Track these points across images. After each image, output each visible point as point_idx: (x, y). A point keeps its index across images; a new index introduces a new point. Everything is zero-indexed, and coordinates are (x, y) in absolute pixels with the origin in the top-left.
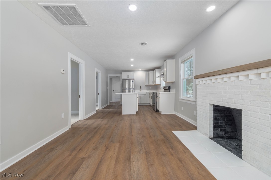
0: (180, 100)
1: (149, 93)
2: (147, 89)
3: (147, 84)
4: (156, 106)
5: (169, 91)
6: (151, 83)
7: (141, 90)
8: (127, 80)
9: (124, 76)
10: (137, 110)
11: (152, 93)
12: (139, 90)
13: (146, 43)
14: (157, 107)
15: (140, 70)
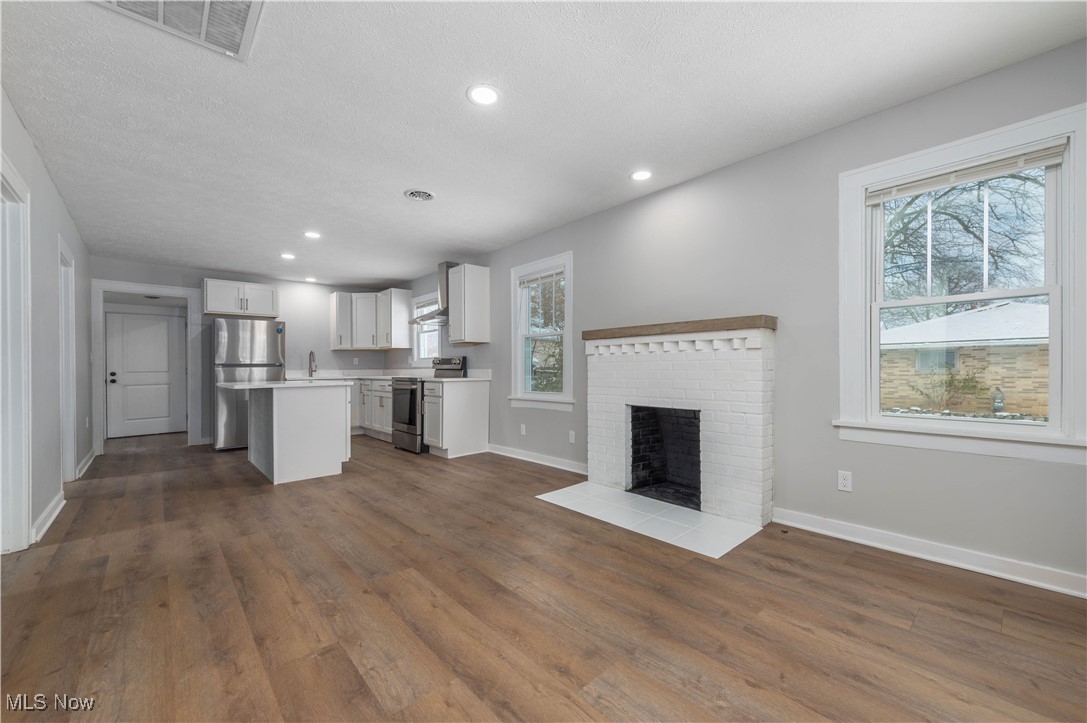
0: (514, 404)
1: (358, 382)
2: (340, 369)
3: (346, 346)
4: (419, 432)
5: (465, 375)
6: (363, 342)
7: (311, 372)
8: (257, 322)
9: (221, 297)
10: (346, 456)
11: (390, 383)
12: (301, 369)
13: (432, 193)
14: (422, 435)
15: (313, 280)
